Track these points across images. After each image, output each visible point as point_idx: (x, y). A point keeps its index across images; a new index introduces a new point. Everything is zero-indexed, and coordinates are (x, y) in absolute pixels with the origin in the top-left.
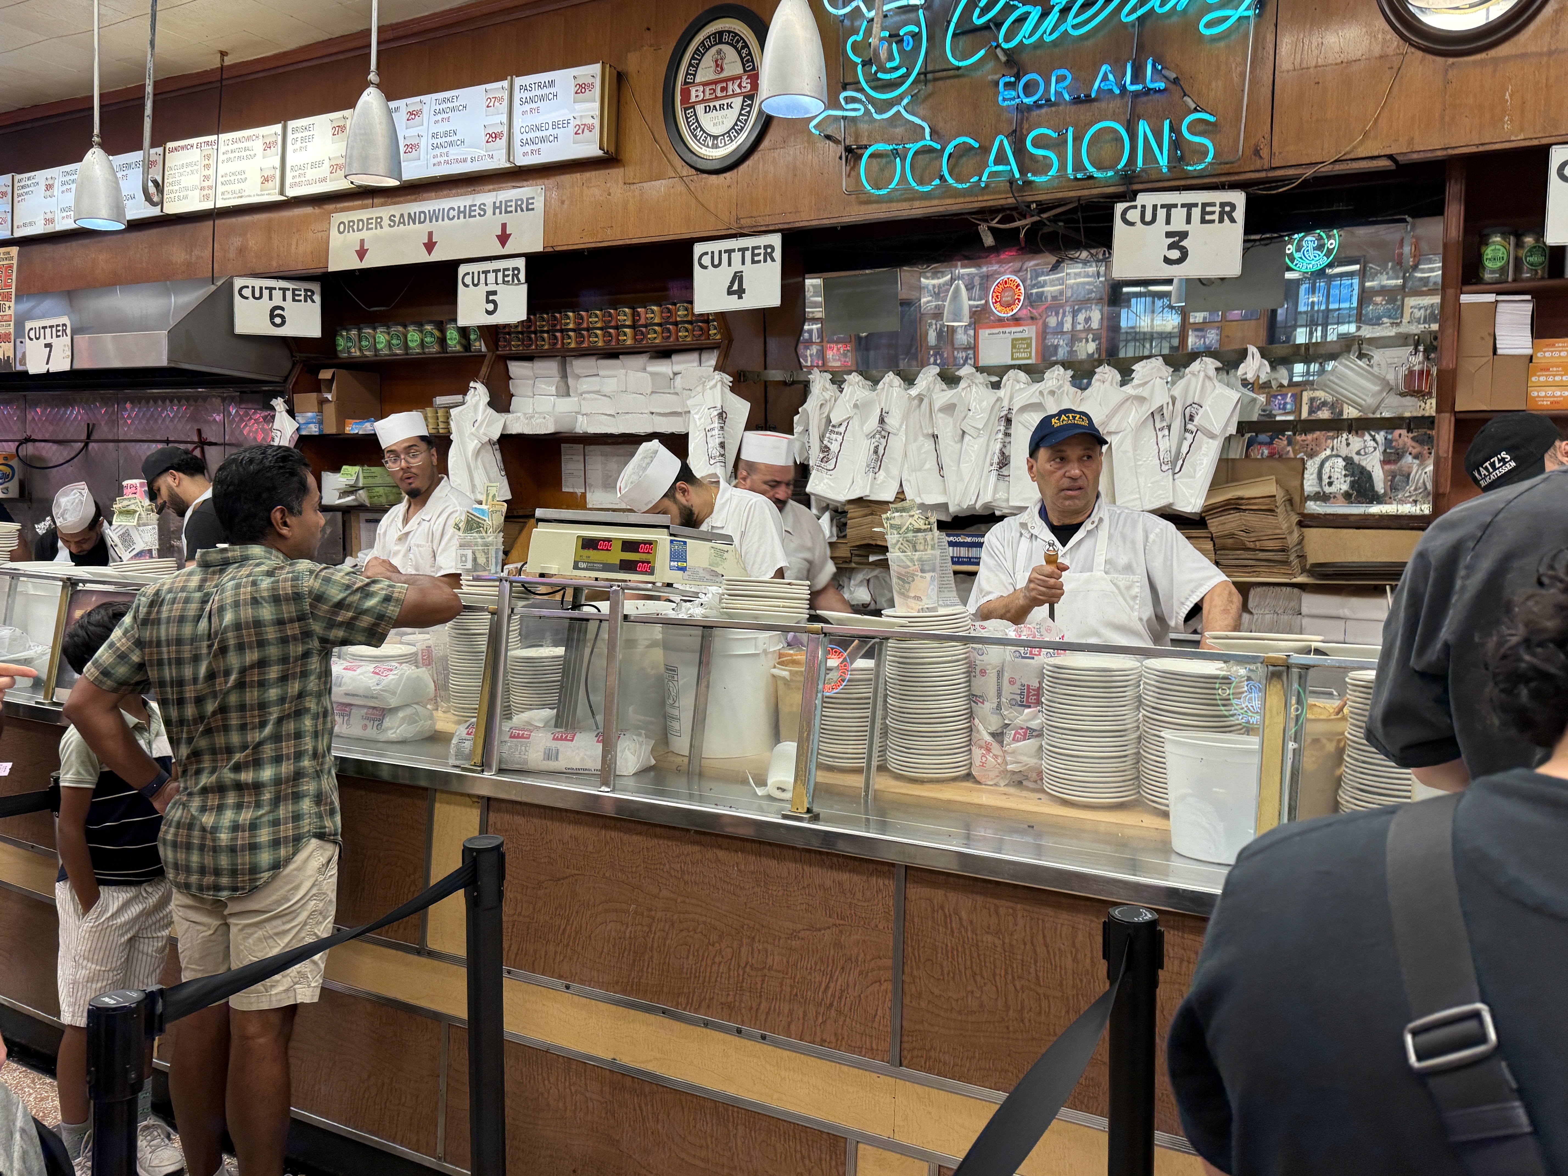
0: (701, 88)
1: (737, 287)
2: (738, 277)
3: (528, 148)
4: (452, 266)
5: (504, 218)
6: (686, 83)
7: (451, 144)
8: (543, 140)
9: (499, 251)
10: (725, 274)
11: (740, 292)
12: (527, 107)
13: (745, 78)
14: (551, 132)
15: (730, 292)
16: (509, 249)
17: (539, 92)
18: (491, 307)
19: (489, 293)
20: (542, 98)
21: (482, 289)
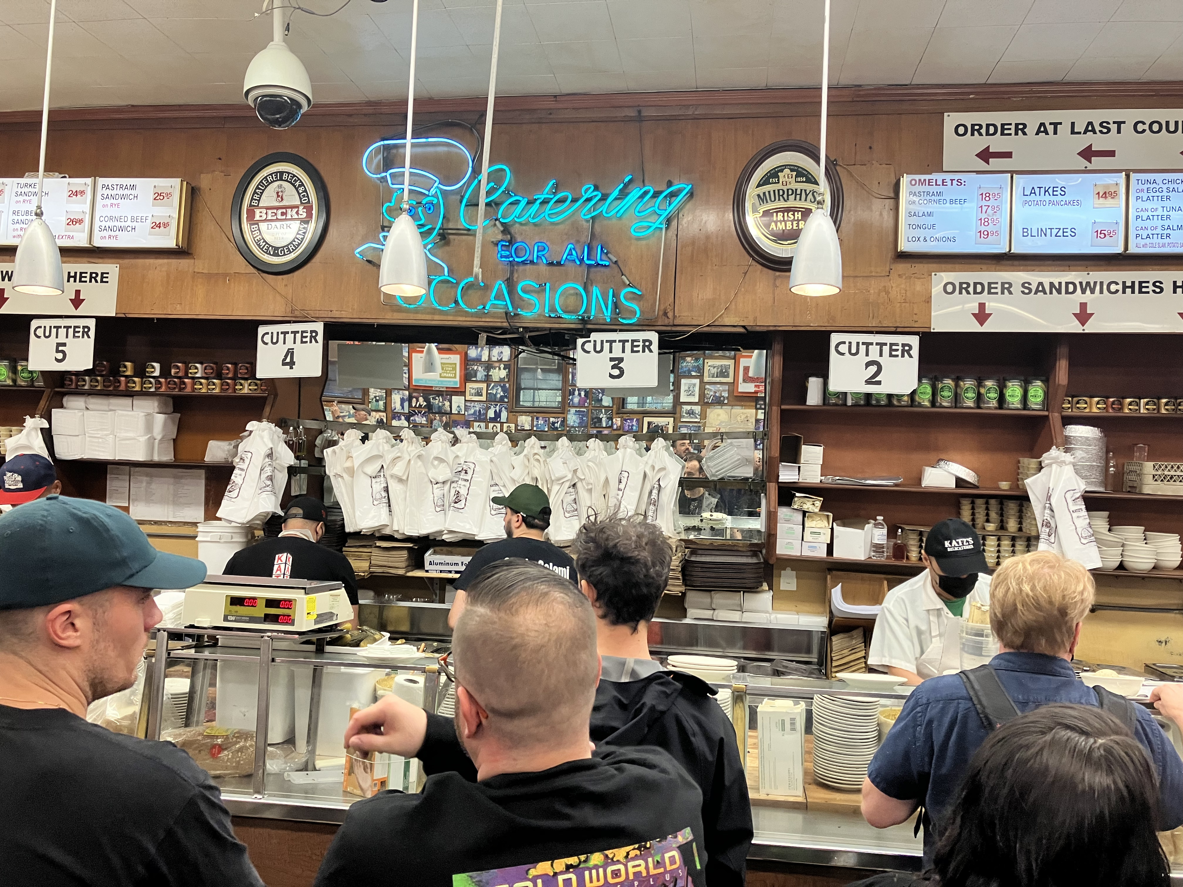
0: (264, 211)
3: (106, 234)
6: (251, 205)
12: (108, 202)
13: (301, 208)
14: (129, 223)
17: (121, 192)
20: (123, 197)
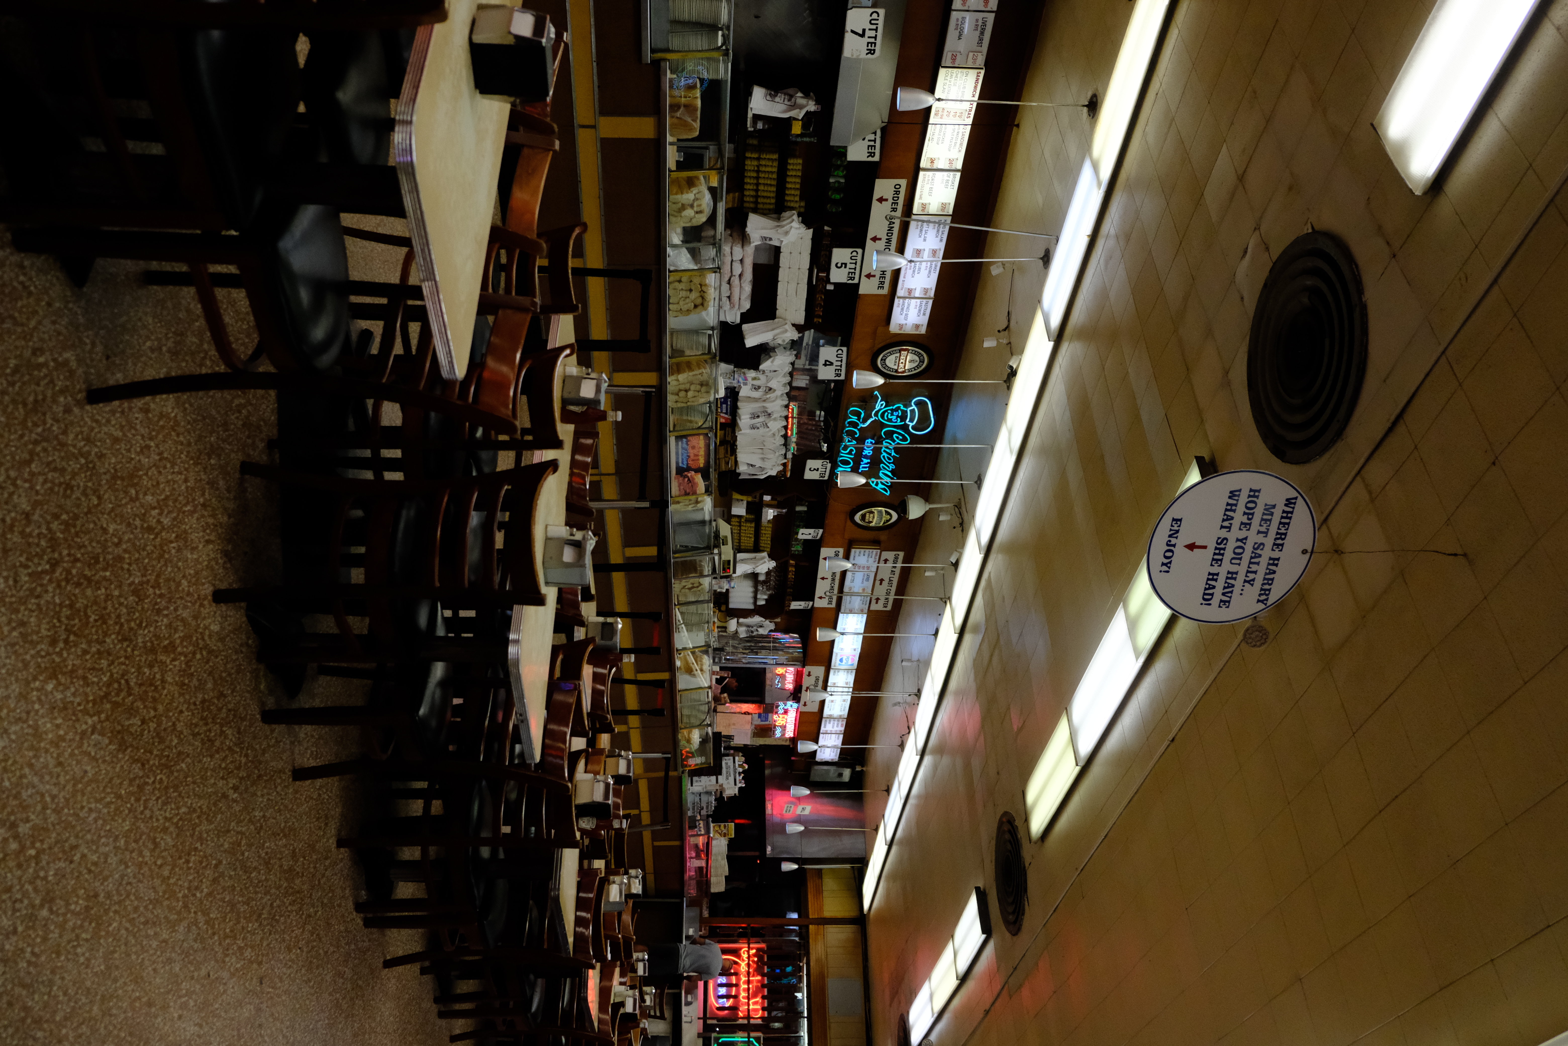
1: (827, 363)
2: (831, 364)
4: (863, 247)
5: (878, 276)
7: (914, 271)
8: (902, 309)
9: (864, 273)
10: (833, 359)
11: (825, 365)
15: (826, 361)
16: (863, 278)
18: (839, 265)
19: (846, 264)
20: (920, 310)
21: (848, 261)
